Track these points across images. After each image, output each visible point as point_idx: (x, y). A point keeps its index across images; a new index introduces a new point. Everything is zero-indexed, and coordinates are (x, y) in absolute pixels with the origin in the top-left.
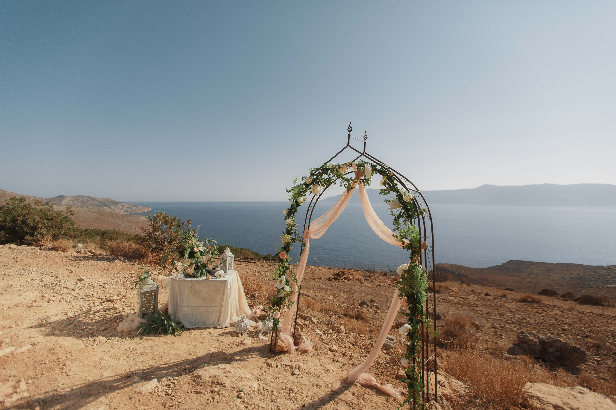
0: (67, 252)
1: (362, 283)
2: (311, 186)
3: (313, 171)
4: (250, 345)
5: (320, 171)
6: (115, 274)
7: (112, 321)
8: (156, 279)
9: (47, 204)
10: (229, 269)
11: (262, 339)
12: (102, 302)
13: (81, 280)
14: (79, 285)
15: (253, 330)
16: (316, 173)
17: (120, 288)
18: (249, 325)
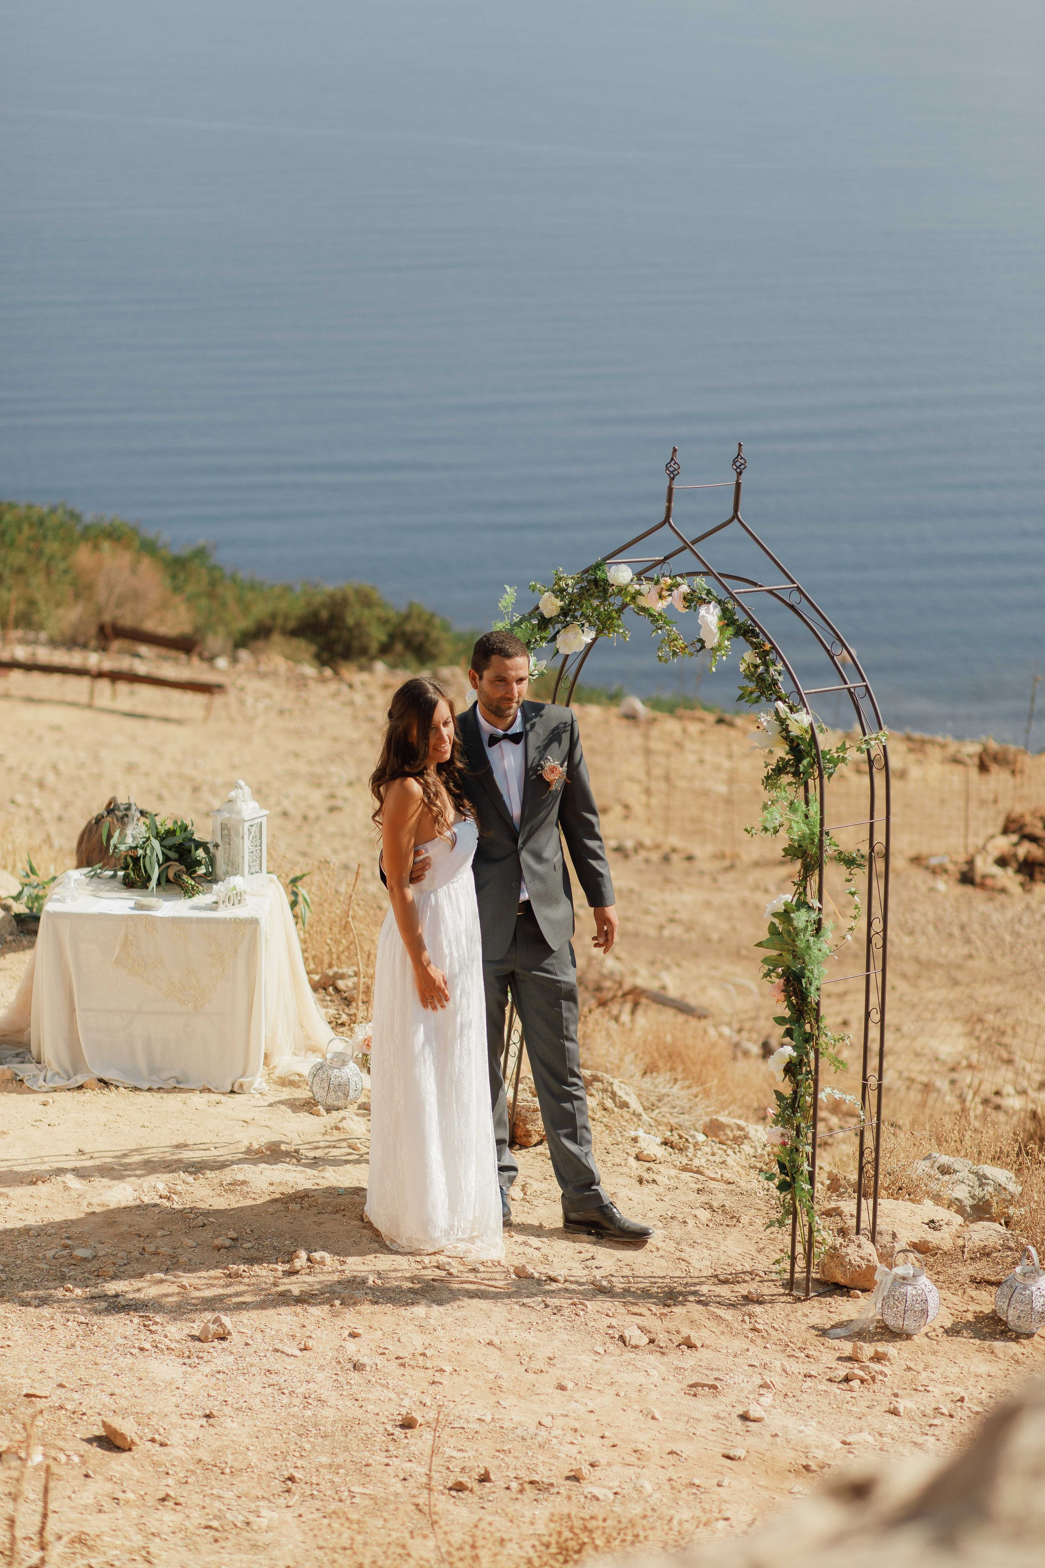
2: (559, 626)
10: (253, 870)
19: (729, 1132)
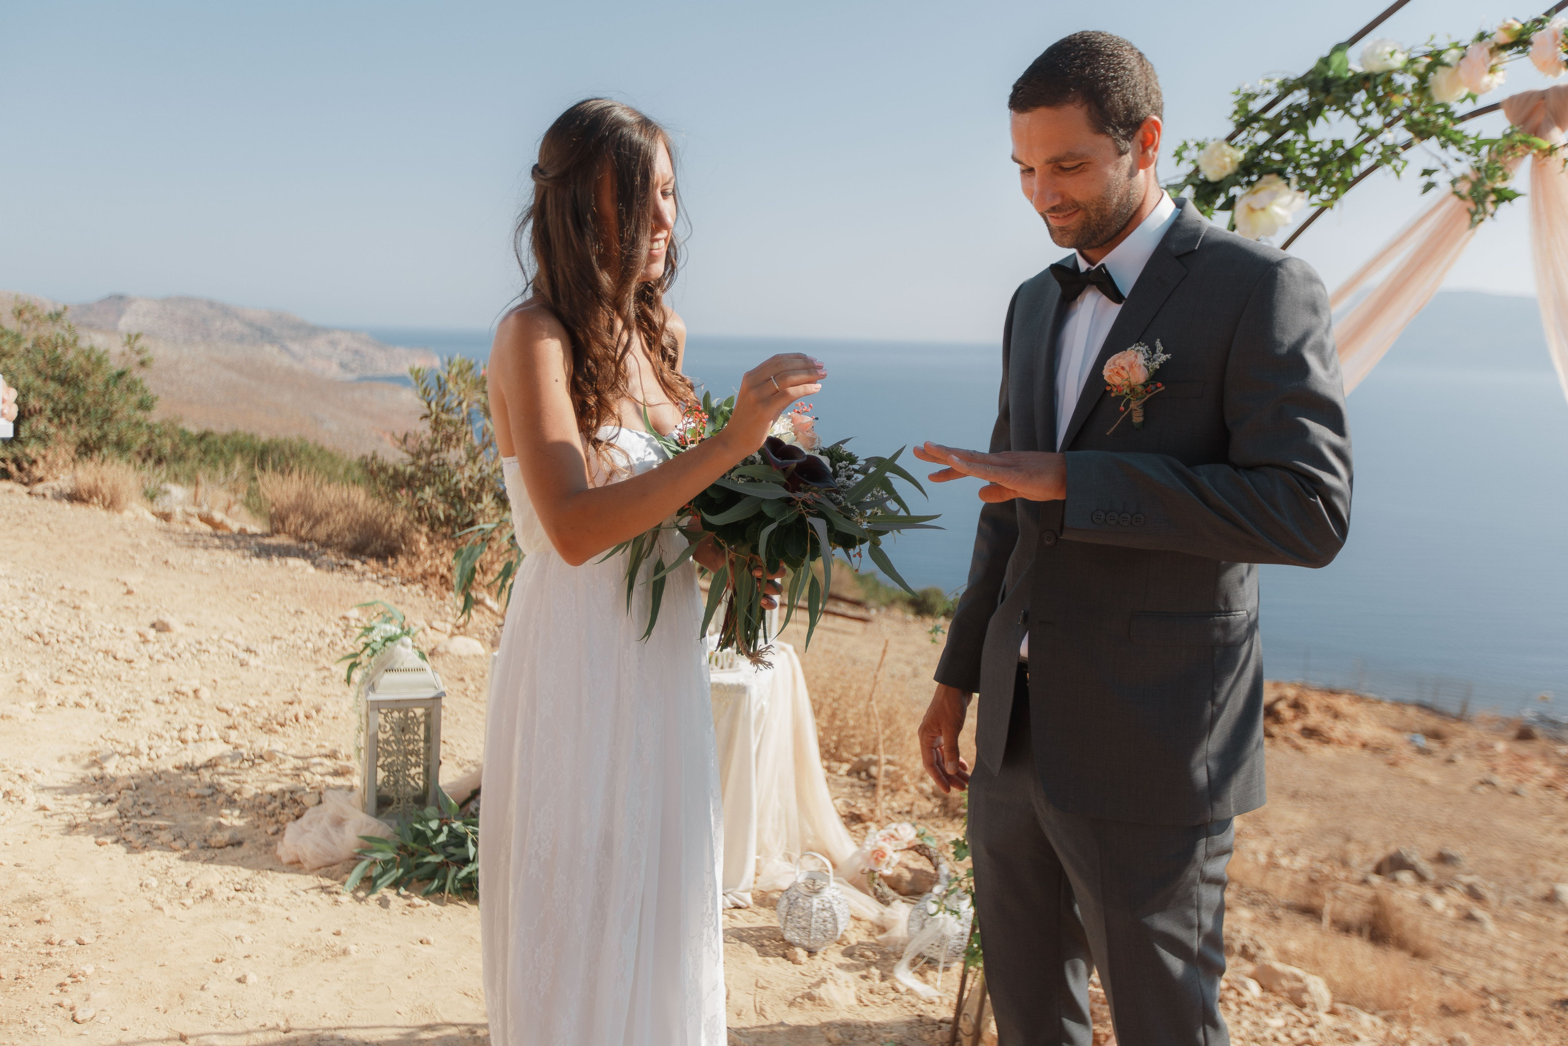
0: (120, 511)
1: (1393, 764)
2: (1235, 191)
3: (1251, 97)
4: (850, 1009)
5: (1301, 97)
6: (287, 615)
7: (262, 811)
8: (441, 649)
9: (56, 317)
11: (910, 991)
12: (229, 728)
13: (161, 627)
14: (151, 648)
15: (864, 939)
16: (1271, 114)
17: (301, 673)
18: (847, 915)
19: (1284, 982)
